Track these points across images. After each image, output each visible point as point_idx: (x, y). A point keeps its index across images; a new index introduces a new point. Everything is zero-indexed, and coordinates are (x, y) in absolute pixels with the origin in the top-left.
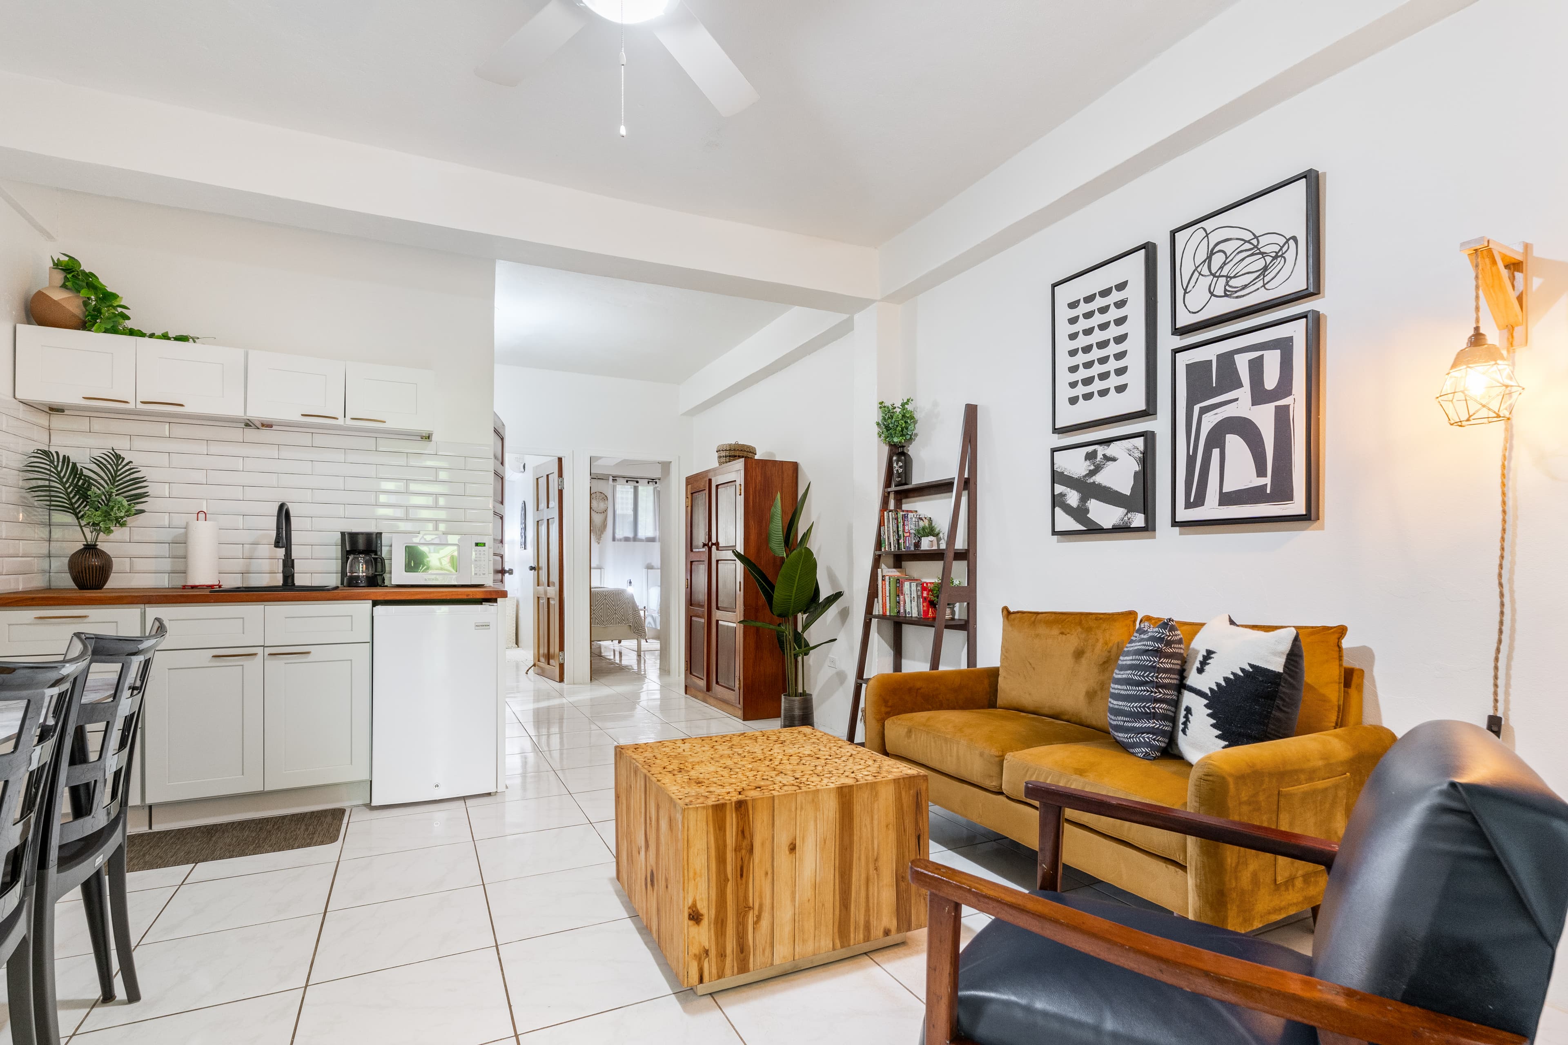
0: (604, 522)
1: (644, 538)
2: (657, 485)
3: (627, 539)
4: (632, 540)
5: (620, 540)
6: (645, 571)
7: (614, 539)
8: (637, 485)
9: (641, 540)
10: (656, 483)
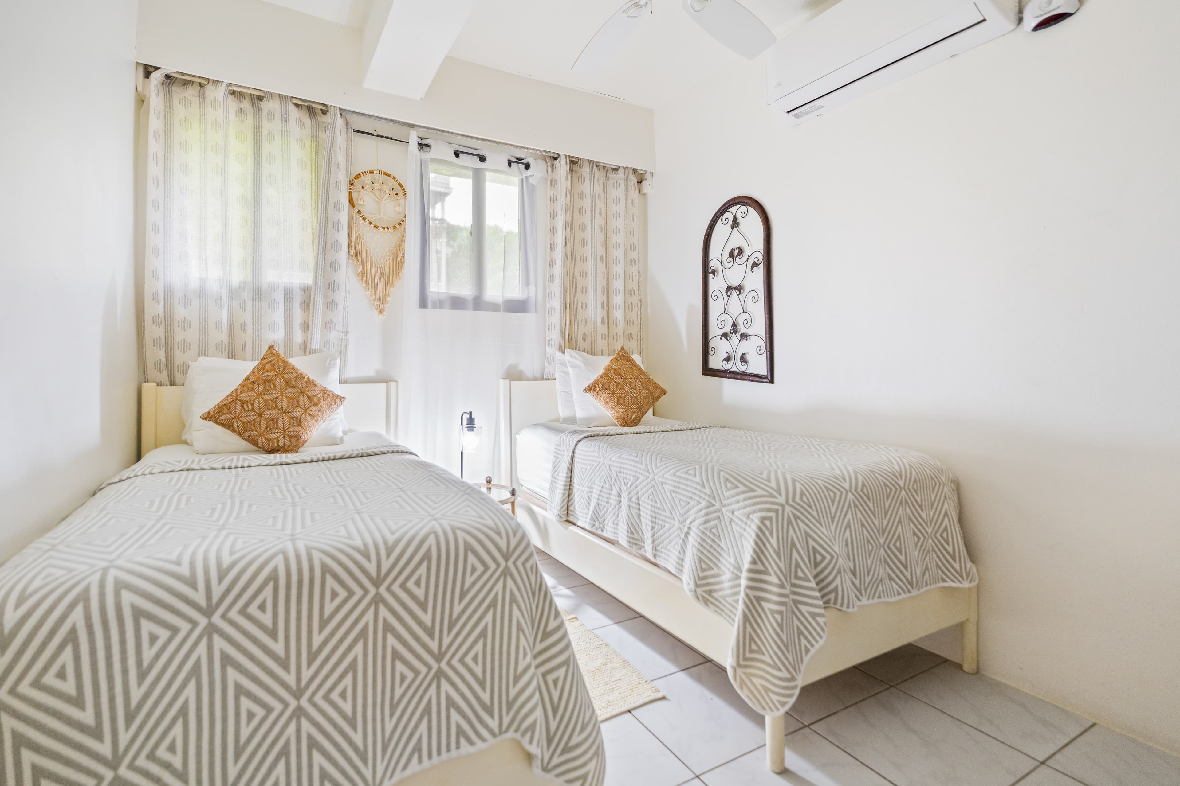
0: (396, 256)
1: (500, 300)
2: (529, 172)
3: (457, 303)
4: (470, 305)
5: (440, 304)
6: (503, 384)
7: (423, 303)
8: (481, 165)
9: (494, 307)
10: (527, 167)
